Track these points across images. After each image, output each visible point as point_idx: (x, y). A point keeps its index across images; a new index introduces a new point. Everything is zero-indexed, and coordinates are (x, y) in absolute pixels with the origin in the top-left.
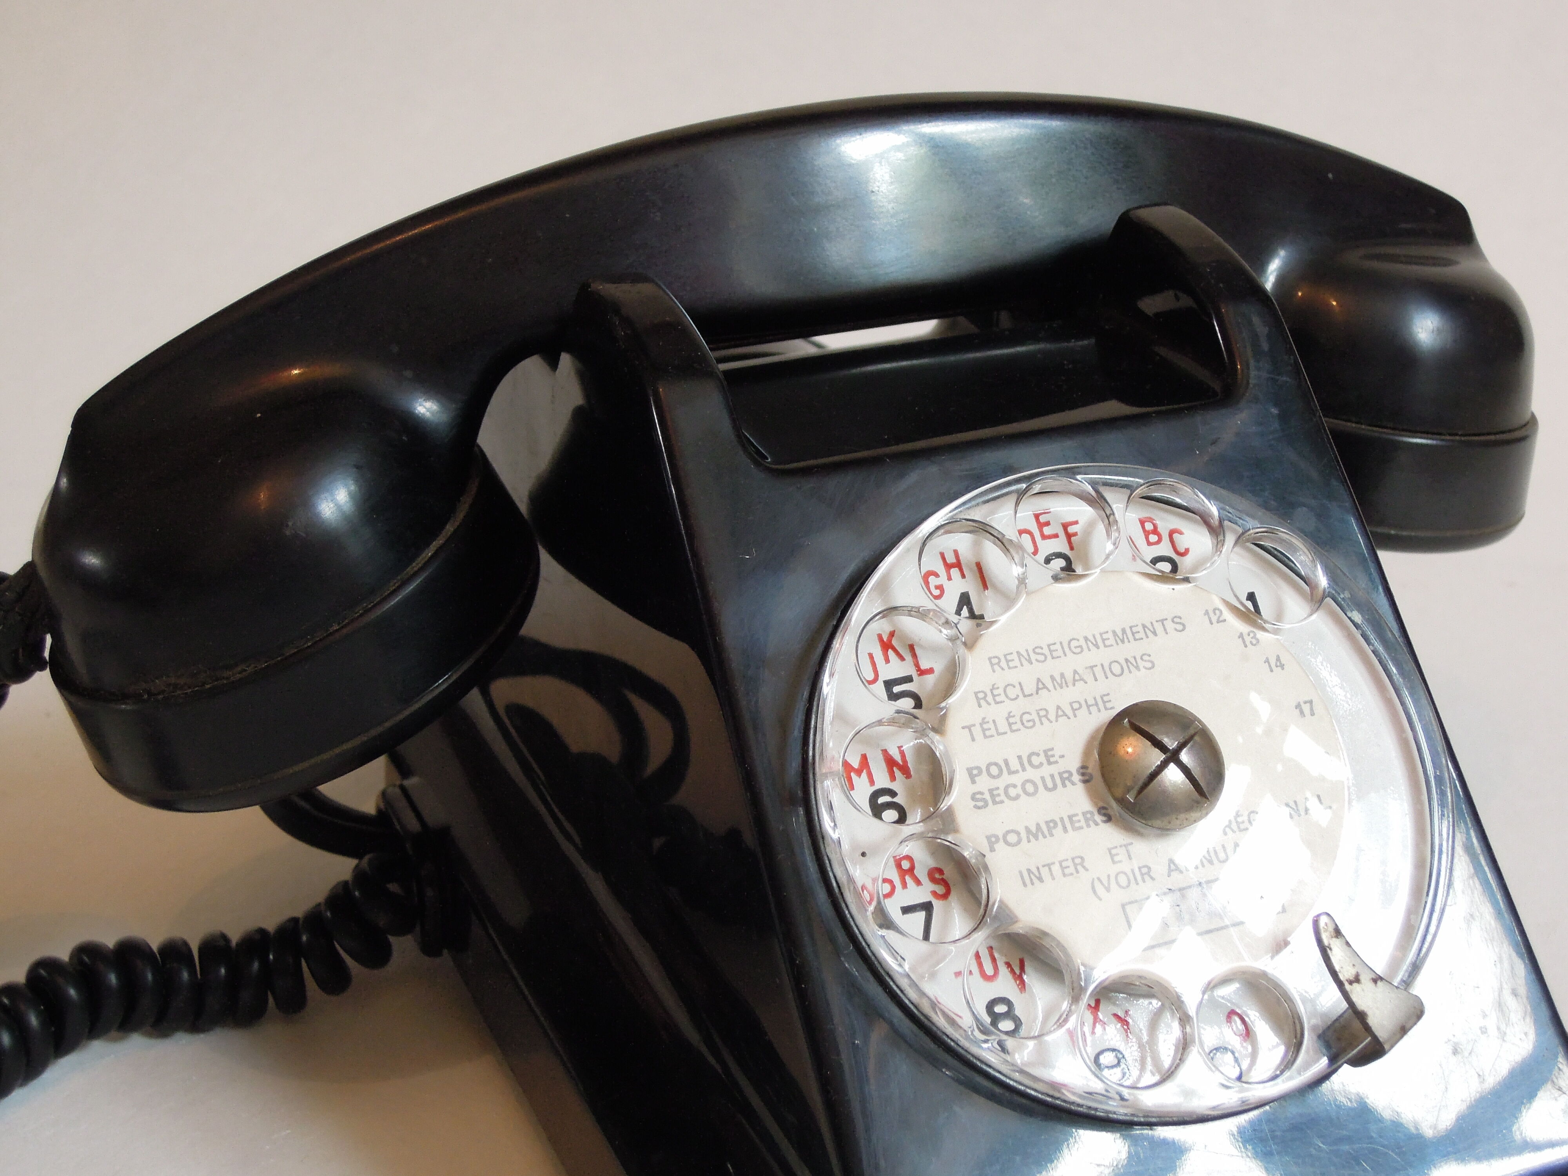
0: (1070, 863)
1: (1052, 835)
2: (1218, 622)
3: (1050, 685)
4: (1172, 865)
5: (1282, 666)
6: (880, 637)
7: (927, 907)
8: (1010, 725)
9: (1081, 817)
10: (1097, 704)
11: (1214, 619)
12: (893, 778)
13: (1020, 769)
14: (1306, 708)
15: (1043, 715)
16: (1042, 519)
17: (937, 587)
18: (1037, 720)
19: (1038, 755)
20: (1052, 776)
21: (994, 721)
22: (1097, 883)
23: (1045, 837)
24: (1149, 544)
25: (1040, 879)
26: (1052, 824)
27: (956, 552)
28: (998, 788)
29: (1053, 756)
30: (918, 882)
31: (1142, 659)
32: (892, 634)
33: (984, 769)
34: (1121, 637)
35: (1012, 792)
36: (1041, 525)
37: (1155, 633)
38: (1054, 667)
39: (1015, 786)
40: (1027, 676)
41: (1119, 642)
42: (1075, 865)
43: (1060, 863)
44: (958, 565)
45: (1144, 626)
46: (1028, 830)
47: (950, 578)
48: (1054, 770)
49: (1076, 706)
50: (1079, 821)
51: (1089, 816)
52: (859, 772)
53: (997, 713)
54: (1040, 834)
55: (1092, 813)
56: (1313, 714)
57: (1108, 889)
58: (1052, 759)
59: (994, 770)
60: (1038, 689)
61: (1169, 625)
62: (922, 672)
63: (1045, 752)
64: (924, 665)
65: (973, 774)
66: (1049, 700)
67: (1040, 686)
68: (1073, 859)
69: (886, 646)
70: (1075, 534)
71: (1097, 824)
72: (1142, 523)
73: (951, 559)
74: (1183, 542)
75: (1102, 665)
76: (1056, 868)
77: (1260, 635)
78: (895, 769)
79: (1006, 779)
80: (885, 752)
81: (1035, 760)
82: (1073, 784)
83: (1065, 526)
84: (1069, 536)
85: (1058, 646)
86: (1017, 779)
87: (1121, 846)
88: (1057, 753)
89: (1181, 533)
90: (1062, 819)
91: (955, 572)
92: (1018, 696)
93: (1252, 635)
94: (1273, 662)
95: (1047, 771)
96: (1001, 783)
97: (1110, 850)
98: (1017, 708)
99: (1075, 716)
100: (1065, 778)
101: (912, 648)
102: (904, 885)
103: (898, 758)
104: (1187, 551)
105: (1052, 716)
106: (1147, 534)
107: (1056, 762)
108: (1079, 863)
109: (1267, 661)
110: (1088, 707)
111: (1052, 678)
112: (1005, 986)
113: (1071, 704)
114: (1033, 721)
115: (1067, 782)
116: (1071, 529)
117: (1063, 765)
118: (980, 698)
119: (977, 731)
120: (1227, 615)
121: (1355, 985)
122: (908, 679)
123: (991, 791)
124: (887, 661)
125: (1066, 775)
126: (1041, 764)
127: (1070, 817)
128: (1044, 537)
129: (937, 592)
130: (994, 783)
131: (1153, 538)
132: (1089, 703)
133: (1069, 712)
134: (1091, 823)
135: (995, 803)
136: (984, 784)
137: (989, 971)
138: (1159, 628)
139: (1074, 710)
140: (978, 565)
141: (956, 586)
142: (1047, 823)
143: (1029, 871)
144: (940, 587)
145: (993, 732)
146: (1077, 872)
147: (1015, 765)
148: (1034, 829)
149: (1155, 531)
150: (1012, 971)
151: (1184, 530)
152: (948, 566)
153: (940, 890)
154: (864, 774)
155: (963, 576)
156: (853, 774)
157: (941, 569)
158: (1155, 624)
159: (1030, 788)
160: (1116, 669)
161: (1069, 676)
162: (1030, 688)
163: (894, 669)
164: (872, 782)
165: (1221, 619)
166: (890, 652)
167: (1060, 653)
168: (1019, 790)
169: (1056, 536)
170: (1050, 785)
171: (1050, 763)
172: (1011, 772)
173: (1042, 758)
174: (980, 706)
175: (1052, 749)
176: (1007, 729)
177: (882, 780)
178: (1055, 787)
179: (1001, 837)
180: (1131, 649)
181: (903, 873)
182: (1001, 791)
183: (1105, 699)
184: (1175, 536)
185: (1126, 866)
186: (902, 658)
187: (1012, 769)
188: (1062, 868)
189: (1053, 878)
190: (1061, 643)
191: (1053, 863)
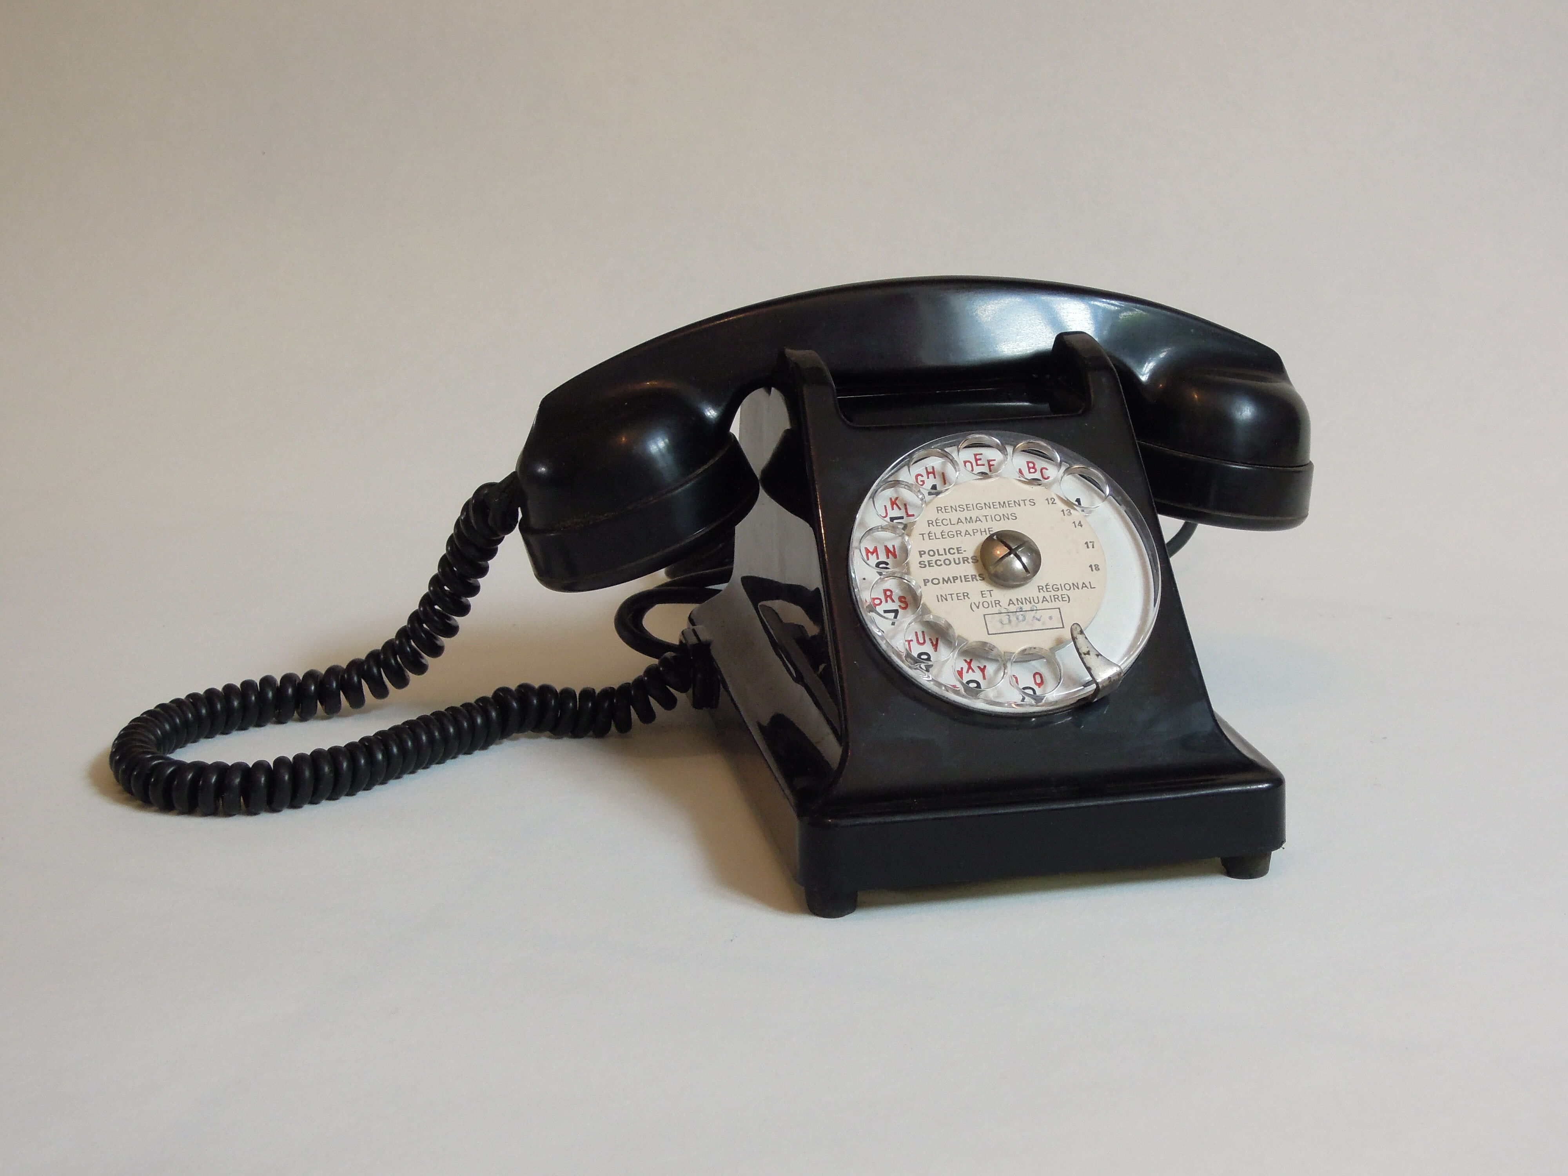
0: (962, 595)
1: (954, 582)
2: (1053, 503)
3: (964, 521)
4: (1011, 602)
5: (1081, 526)
6: (891, 499)
7: (896, 612)
8: (942, 535)
9: (970, 577)
10: (985, 531)
11: (1050, 502)
12: (888, 557)
13: (944, 554)
14: (1090, 545)
15: (959, 533)
16: (978, 457)
17: (921, 481)
18: (955, 535)
19: (954, 549)
20: (959, 559)
21: (935, 534)
22: (973, 604)
23: (951, 582)
24: (1030, 473)
25: (946, 600)
26: (955, 579)
27: (933, 468)
28: (932, 561)
29: (961, 550)
30: (893, 601)
31: (1011, 515)
32: (897, 498)
33: (927, 553)
34: (1003, 505)
35: (939, 563)
36: (977, 460)
37: (1019, 505)
38: (967, 514)
39: (940, 561)
40: (954, 516)
41: (1001, 507)
42: (964, 596)
43: (957, 594)
44: (933, 473)
45: (1015, 502)
46: (943, 579)
47: (928, 478)
48: (961, 556)
49: (975, 531)
50: (968, 578)
51: (974, 577)
52: (872, 553)
53: (937, 530)
54: (949, 582)
55: (975, 576)
56: (1093, 547)
57: (978, 607)
58: (960, 552)
59: (932, 553)
60: (958, 522)
61: (1027, 502)
62: (908, 515)
63: (957, 548)
64: (910, 513)
65: (921, 553)
66: (962, 527)
67: (959, 521)
68: (963, 593)
69: (893, 503)
70: (993, 465)
71: (977, 580)
72: (1028, 463)
73: (930, 470)
74: (1047, 473)
75: (991, 516)
76: (954, 596)
77: (1072, 511)
78: (890, 554)
79: (937, 557)
80: (886, 547)
81: (952, 551)
82: (968, 563)
83: (989, 461)
84: (990, 466)
86: (942, 558)
87: (987, 591)
88: (963, 549)
89: (1047, 469)
90: (960, 577)
91: (931, 476)
92: (948, 524)
93: (1068, 511)
94: (1077, 523)
95: (956, 556)
96: (934, 559)
97: (982, 592)
98: (946, 529)
99: (974, 535)
100: (965, 560)
101: (905, 505)
102: (887, 601)
103: (892, 549)
104: (1048, 478)
105: (963, 534)
106: (1029, 468)
107: (962, 553)
108: (966, 595)
109: (1074, 522)
110: (981, 532)
111: (966, 519)
112: (928, 648)
113: (973, 530)
114: (953, 535)
115: (966, 562)
116: (991, 463)
117: (965, 555)
118: (930, 523)
119: (926, 536)
120: (1057, 501)
121: (1087, 655)
122: (902, 518)
123: (928, 561)
124: (893, 509)
125: (966, 559)
126: (954, 553)
127: (965, 576)
128: (977, 465)
129: (921, 483)
130: (930, 558)
131: (1032, 470)
132: (982, 530)
133: (972, 534)
134: (974, 580)
135: (929, 566)
136: (926, 558)
137: (921, 641)
139: (974, 533)
140: (943, 474)
141: (930, 482)
142: (953, 577)
143: (941, 596)
144: (923, 481)
145: (934, 537)
146: (964, 598)
147: (942, 552)
148: (946, 579)
149: (1033, 468)
150: (932, 643)
151: (1048, 468)
152: (928, 473)
153: (903, 605)
154: (875, 554)
155: (935, 478)
156: (869, 554)
157: (925, 474)
158: (1021, 502)
159: (947, 562)
160: (998, 518)
161: (974, 519)
162: (954, 521)
163: (896, 513)
164: (878, 558)
165: (1054, 502)
166: (895, 506)
167: (972, 508)
168: (942, 562)
169: (983, 465)
170: (957, 562)
171: (959, 553)
172: (939, 555)
173: (955, 551)
174: (929, 526)
175: (960, 548)
176: (941, 537)
177: (883, 558)
178: (959, 563)
179: (930, 580)
180: (1006, 511)
181: (886, 597)
182: (934, 562)
183: (990, 530)
184: (1044, 471)
185: (988, 599)
186: (900, 509)
187: (940, 554)
188: (958, 597)
189: (952, 600)
190: (972, 505)
191: (953, 594)
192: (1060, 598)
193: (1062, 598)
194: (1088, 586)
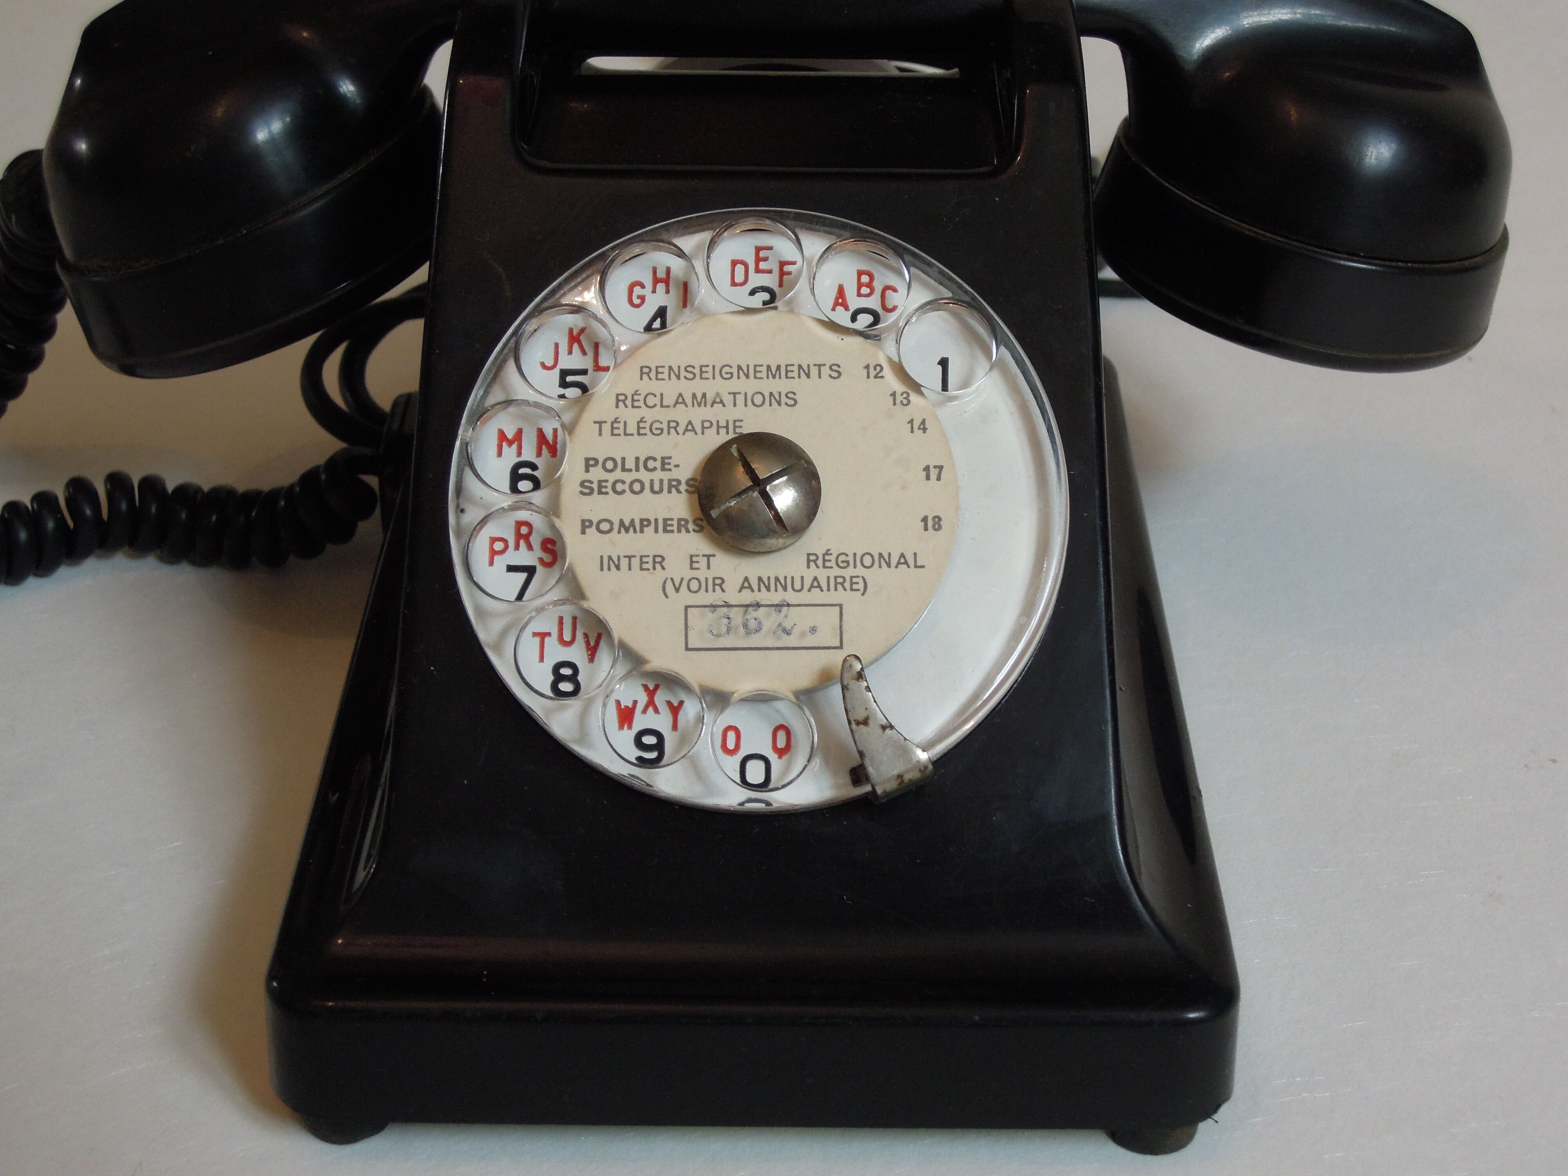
0: (650, 560)
1: (642, 531)
2: (876, 377)
3: (689, 401)
4: (746, 583)
5: (924, 430)
6: (571, 331)
7: (530, 571)
8: (639, 428)
9: (675, 523)
10: (727, 427)
11: (873, 373)
12: (539, 454)
13: (633, 468)
14: (934, 473)
15: (673, 426)
16: (762, 254)
17: (639, 297)
18: (665, 430)
19: (655, 459)
20: (661, 481)
21: (625, 423)
22: (669, 583)
23: (635, 531)
24: (859, 295)
25: (618, 567)
26: (645, 523)
27: (668, 270)
28: (607, 481)
29: (669, 464)
30: (530, 547)
31: (786, 396)
32: (582, 330)
33: (601, 463)
34: (774, 372)
35: (619, 487)
36: (758, 260)
37: (808, 376)
38: (698, 386)
39: (623, 482)
40: (670, 389)
41: (770, 376)
42: (655, 562)
43: (641, 557)
44: (666, 281)
45: (800, 367)
46: (622, 522)
47: (654, 291)
48: (666, 476)
49: (707, 424)
50: (672, 525)
51: (683, 523)
52: (510, 443)
53: (630, 416)
54: (632, 529)
55: (687, 521)
56: (939, 479)
57: (677, 590)
58: (667, 467)
59: (610, 465)
60: (677, 403)
61: (825, 371)
62: (598, 368)
63: (663, 459)
64: (603, 362)
65: (590, 463)
66: (682, 415)
67: (680, 400)
68: (655, 556)
69: (574, 338)
70: (789, 273)
71: (688, 531)
72: (860, 273)
73: (661, 274)
74: (893, 299)
75: (746, 394)
76: (636, 562)
77: (914, 397)
78: (544, 447)
79: (618, 474)
80: (540, 431)
81: (651, 464)
82: (679, 492)
83: (782, 264)
84: (782, 274)
85: (710, 369)
86: (628, 477)
87: (703, 556)
88: (673, 462)
89: (895, 290)
90: (656, 520)
91: (661, 287)
92: (656, 405)
93: (905, 395)
94: (916, 424)
95: (658, 475)
96: (611, 477)
97: (691, 556)
98: (650, 415)
99: (703, 433)
100: (673, 485)
101: (596, 346)
102: (517, 547)
103: (550, 437)
104: (894, 308)
105: (681, 429)
106: (860, 285)
107: (670, 470)
108: (659, 561)
109: (911, 422)
110: (718, 427)
111: (694, 396)
112: (576, 654)
113: (703, 422)
114: (662, 429)
115: (673, 490)
116: (787, 268)
117: (675, 474)
118: (620, 399)
119: (606, 428)
120: (887, 372)
121: (862, 726)
122: (584, 372)
123: (600, 482)
124: (570, 352)
125: (674, 483)
126: (655, 469)
127: (665, 520)
128: (758, 270)
129: (636, 301)
130: (604, 475)
131: (865, 290)
132: (721, 425)
133: (698, 429)
134: (683, 530)
135: (600, 493)
136: (597, 473)
137: (567, 637)
138: (814, 371)
139: (703, 428)
140: (686, 286)
141: (655, 300)
142: (642, 520)
143: (610, 558)
144: (642, 298)
145: (621, 431)
146: (654, 568)
147: (630, 464)
148: (627, 524)
149: (869, 285)
150: (588, 643)
151: (898, 288)
152: (656, 281)
153: (547, 558)
154: (515, 446)
155: (668, 292)
156: (504, 444)
157: (648, 282)
158: (812, 367)
159: (637, 486)
160: (758, 399)
161: (710, 397)
162: (669, 400)
163: (573, 361)
164: (519, 454)
165: (880, 375)
166: (576, 346)
167: (710, 375)
168: (626, 487)
169: (770, 272)
170: (657, 488)
171: (663, 469)
172: (624, 469)
173: (658, 464)
174: (617, 406)
175: (670, 458)
176: (635, 432)
177: (529, 454)
178: (661, 490)
179: (595, 523)
180: (781, 385)
181: (519, 536)
182: (609, 485)
183: (738, 424)
184: (889, 293)
185: (702, 574)
186: (584, 353)
187: (627, 467)
188: (642, 563)
189: (630, 569)
190: (714, 367)
191: (634, 556)
192: (847, 585)
193: (852, 583)
194: (911, 563)
